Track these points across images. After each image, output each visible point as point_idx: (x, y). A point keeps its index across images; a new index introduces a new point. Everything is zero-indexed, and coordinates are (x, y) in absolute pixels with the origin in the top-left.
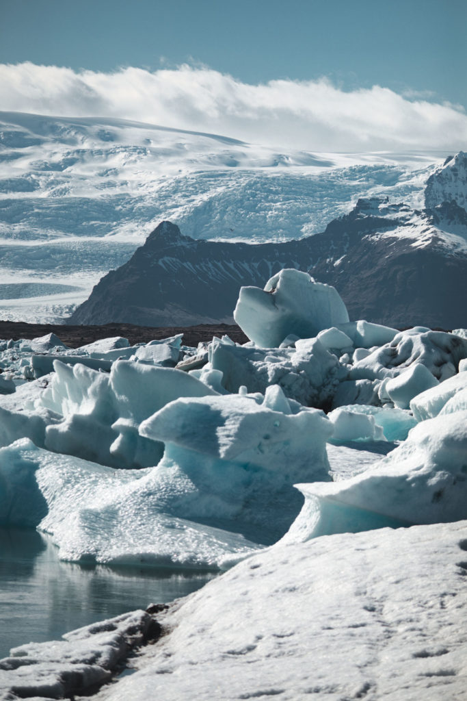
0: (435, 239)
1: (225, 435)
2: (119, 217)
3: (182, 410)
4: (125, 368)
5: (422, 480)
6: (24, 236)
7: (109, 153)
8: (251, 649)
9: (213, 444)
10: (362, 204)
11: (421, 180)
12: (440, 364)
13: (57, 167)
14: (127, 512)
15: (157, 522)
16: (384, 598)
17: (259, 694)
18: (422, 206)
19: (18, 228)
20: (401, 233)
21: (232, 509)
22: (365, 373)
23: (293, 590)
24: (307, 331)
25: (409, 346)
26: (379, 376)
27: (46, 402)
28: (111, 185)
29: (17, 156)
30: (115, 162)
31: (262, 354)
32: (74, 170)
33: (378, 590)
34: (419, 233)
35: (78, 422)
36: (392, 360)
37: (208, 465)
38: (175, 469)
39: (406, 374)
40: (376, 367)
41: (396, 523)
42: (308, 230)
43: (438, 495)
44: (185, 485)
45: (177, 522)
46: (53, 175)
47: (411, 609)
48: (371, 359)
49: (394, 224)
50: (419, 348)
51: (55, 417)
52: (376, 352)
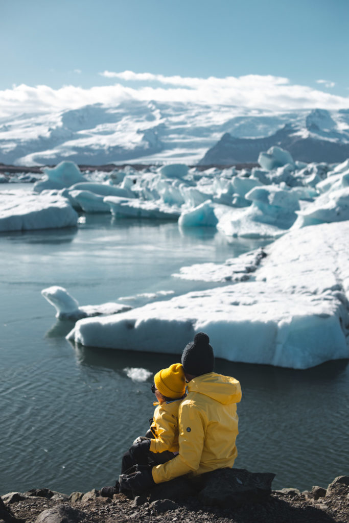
0: (309, 136)
1: (271, 198)
2: (213, 132)
3: (257, 191)
4: (237, 179)
5: (333, 210)
6: (184, 138)
7: (208, 113)
8: (298, 259)
9: (267, 201)
10: (287, 126)
11: (305, 117)
12: (322, 174)
13: (193, 117)
14: (244, 221)
15: (253, 224)
16: (333, 244)
17: (306, 271)
18: (305, 125)
19: (182, 136)
20: (299, 134)
21: (273, 219)
22: (299, 177)
23: (305, 242)
24: (281, 165)
25: (312, 170)
26: (304, 178)
27: (212, 189)
28: (209, 122)
29: (180, 115)
30: (211, 115)
31: (267, 173)
32: (198, 118)
33: (331, 241)
34: (304, 133)
35: (223, 195)
36: (307, 173)
37: (266, 207)
38: (256, 208)
39: (312, 177)
40: (303, 176)
41: (329, 222)
42: (270, 133)
43: (338, 214)
44: (260, 213)
45: (259, 223)
46: (192, 120)
47: (342, 247)
48: (301, 173)
49: (296, 131)
50: (316, 170)
51: (216, 194)
52: (302, 171)
